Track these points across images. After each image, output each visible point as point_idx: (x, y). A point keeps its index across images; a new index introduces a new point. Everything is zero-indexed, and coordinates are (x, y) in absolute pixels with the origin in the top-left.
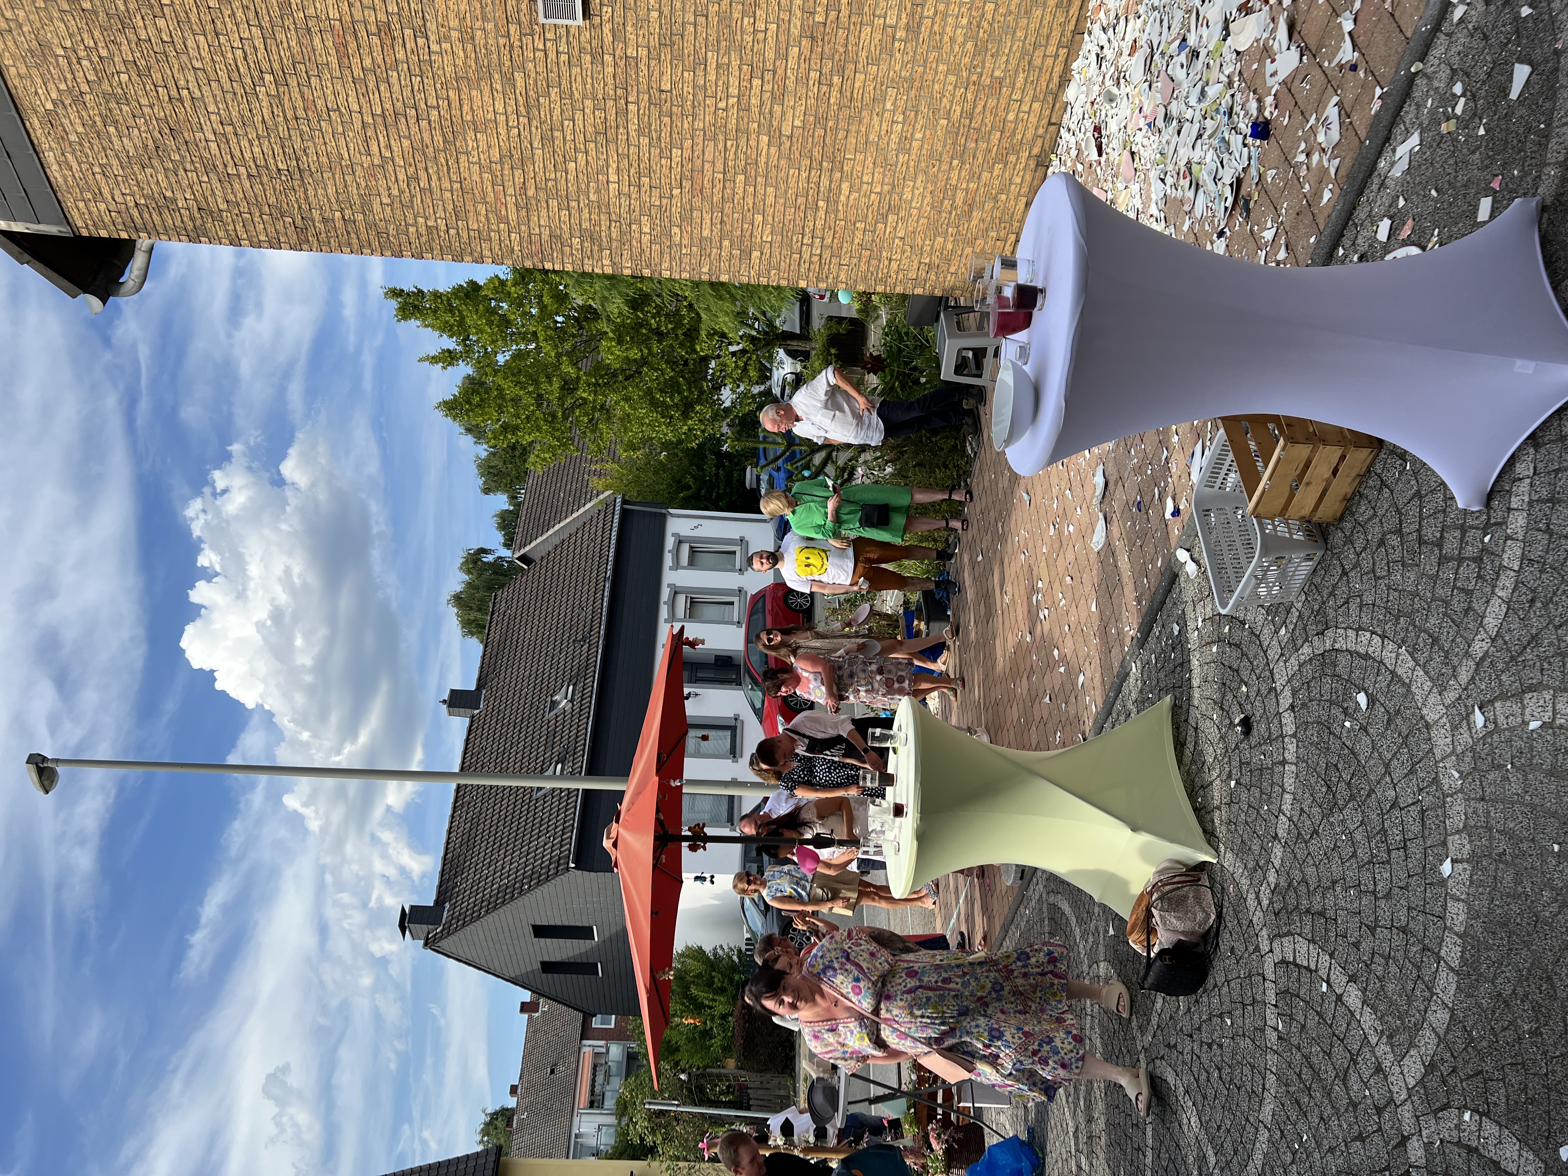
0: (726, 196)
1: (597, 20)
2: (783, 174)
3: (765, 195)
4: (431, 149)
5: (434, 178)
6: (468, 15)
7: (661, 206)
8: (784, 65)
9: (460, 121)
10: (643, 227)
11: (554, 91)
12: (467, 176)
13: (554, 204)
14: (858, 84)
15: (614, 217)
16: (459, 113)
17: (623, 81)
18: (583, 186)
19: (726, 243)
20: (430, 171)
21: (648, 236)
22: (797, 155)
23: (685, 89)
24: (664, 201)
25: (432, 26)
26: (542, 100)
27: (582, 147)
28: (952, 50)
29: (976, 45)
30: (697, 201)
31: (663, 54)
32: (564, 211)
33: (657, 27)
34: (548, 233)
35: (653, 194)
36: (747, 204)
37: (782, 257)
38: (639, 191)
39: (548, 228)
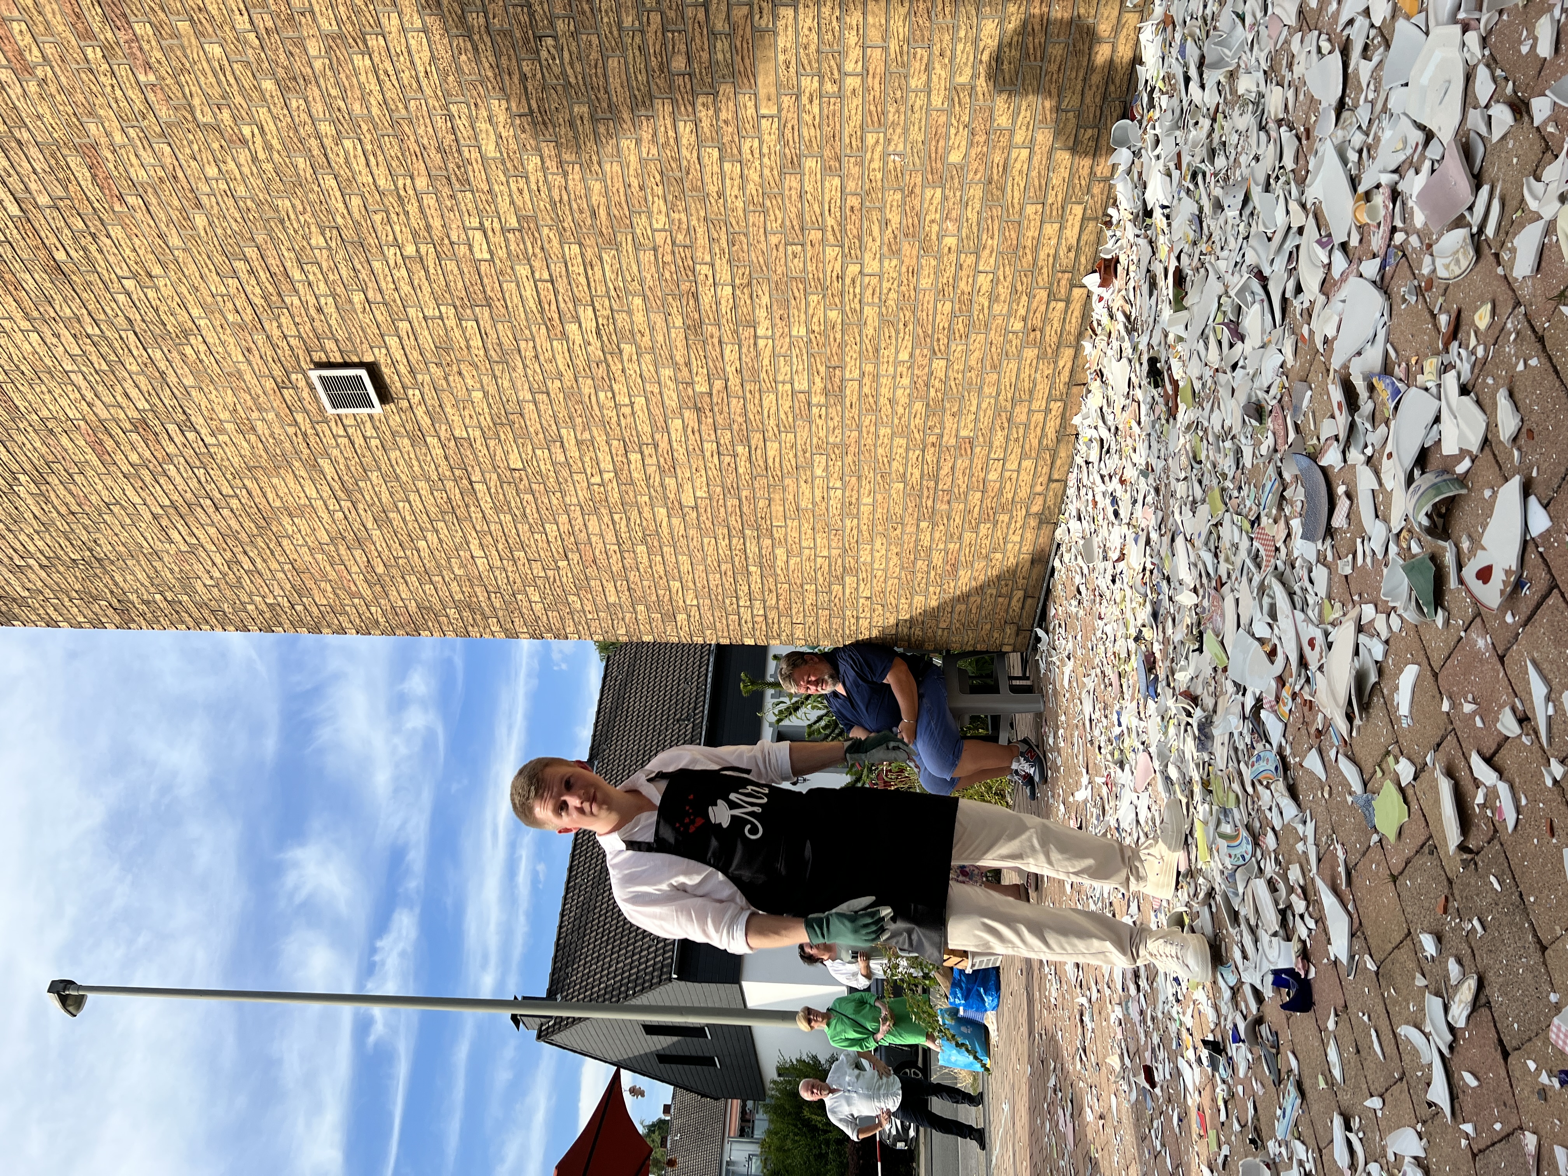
0: (627, 565)
1: (404, 404)
2: (695, 543)
3: (677, 563)
4: (244, 534)
6: (238, 406)
7: (548, 578)
8: (666, 438)
9: (268, 508)
10: (531, 596)
13: (412, 579)
14: (771, 454)
16: (264, 500)
17: (459, 461)
18: (442, 562)
19: (640, 608)
20: (251, 555)
21: (540, 605)
22: (709, 524)
23: (543, 467)
24: (550, 573)
25: (198, 420)
26: (361, 484)
27: (429, 526)
28: (894, 412)
29: (928, 405)
30: (591, 571)
31: (502, 434)
32: (427, 586)
33: (485, 407)
34: (414, 605)
35: (534, 566)
36: (657, 572)
37: (717, 619)
38: (515, 564)
39: (413, 601)
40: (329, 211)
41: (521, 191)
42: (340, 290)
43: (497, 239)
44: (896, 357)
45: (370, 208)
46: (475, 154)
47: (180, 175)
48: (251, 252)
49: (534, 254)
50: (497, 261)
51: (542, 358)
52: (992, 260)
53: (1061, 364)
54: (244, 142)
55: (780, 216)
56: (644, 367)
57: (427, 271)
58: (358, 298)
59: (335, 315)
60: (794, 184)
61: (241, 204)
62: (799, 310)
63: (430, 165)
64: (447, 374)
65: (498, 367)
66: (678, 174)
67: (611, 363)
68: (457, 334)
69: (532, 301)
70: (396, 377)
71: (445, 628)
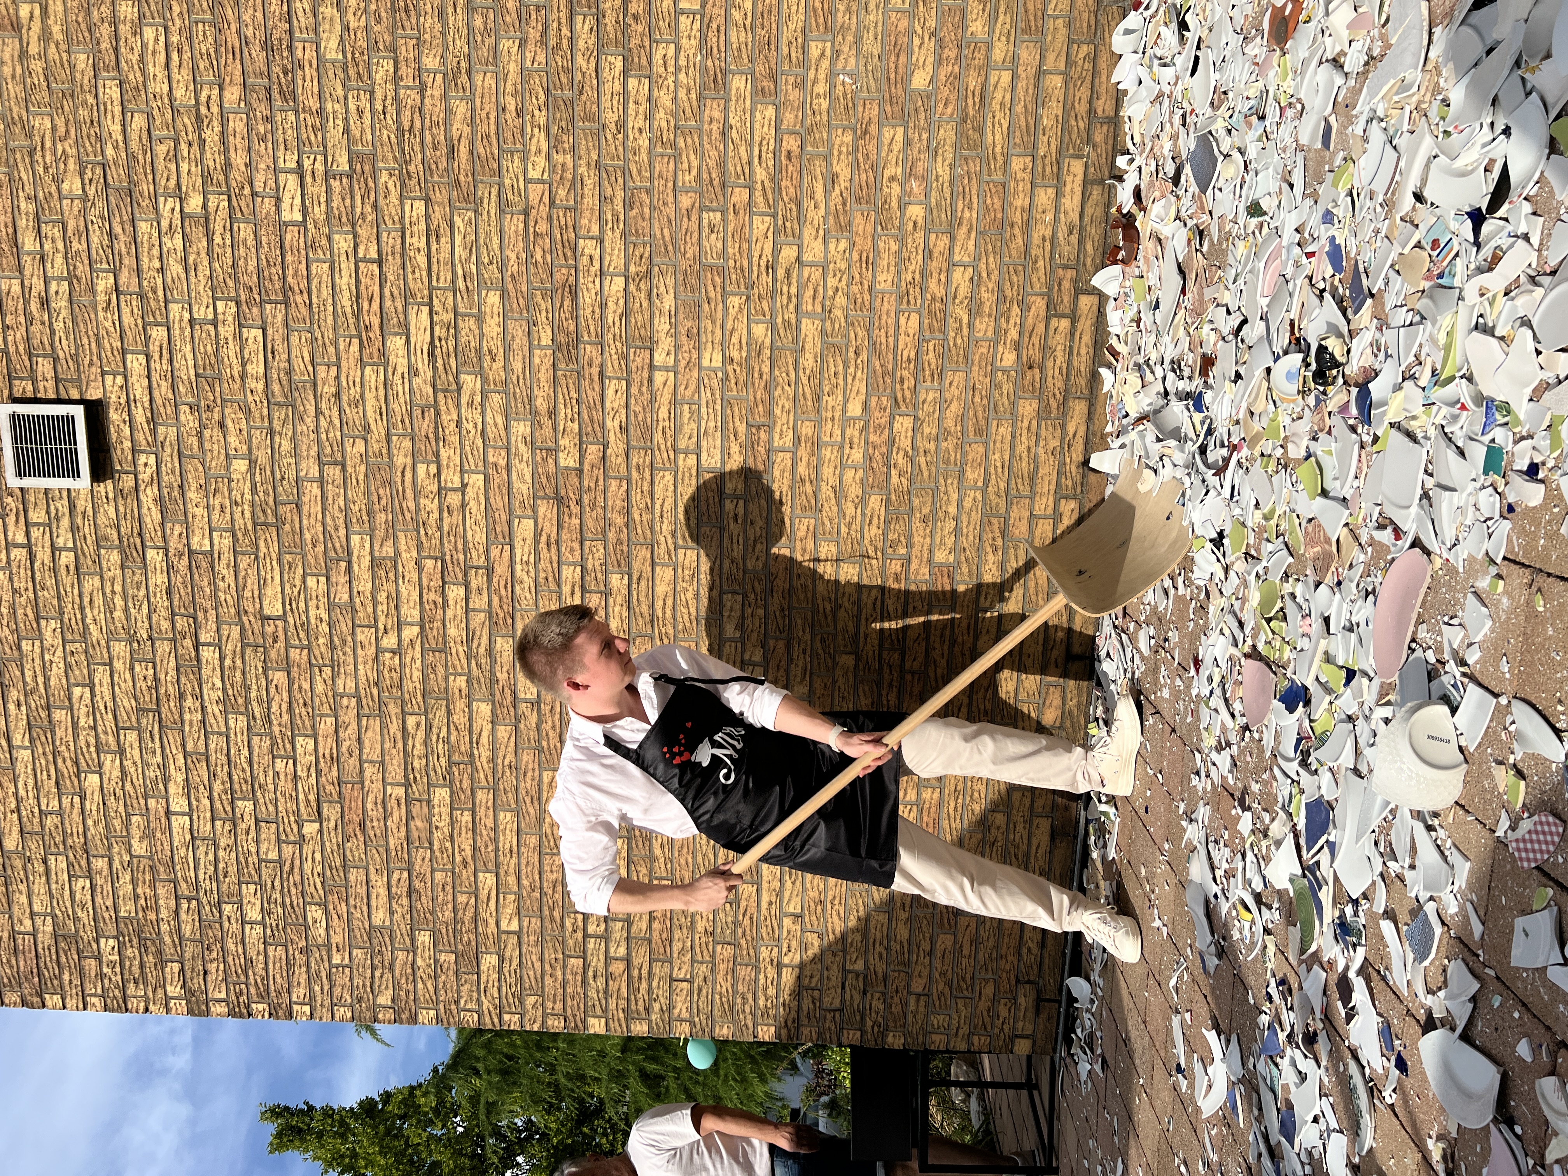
0: (415, 834)
1: (128, 482)
2: (528, 783)
3: (495, 829)
7: (280, 861)
8: (506, 555)
10: (247, 908)
11: (50, 627)
13: (58, 864)
14: (661, 589)
15: (184, 889)
17: (187, 600)
18: (117, 823)
19: (424, 938)
21: (259, 929)
23: (312, 613)
24: (288, 850)
26: (26, 646)
27: (111, 739)
28: (841, 513)
29: (888, 500)
30: (355, 848)
31: (262, 544)
32: (81, 882)
33: (247, 490)
34: (49, 929)
35: (263, 836)
36: (461, 850)
37: (547, 967)
38: (234, 831)
39: (49, 919)
40: (99, 138)
41: (360, 113)
42: (82, 269)
43: (316, 189)
44: (844, 411)
45: (156, 133)
46: (310, 54)
49: (363, 216)
50: (311, 226)
51: (344, 398)
52: (972, 243)
53: (1071, 428)
54: (16, 27)
55: (695, 163)
56: (489, 419)
57: (210, 240)
58: (104, 283)
59: (64, 313)
60: (716, 114)
62: (714, 322)
63: (249, 68)
64: (203, 426)
65: (279, 414)
66: (568, 93)
67: (443, 408)
68: (231, 351)
69: (346, 294)
70: (127, 431)
71: (89, 989)
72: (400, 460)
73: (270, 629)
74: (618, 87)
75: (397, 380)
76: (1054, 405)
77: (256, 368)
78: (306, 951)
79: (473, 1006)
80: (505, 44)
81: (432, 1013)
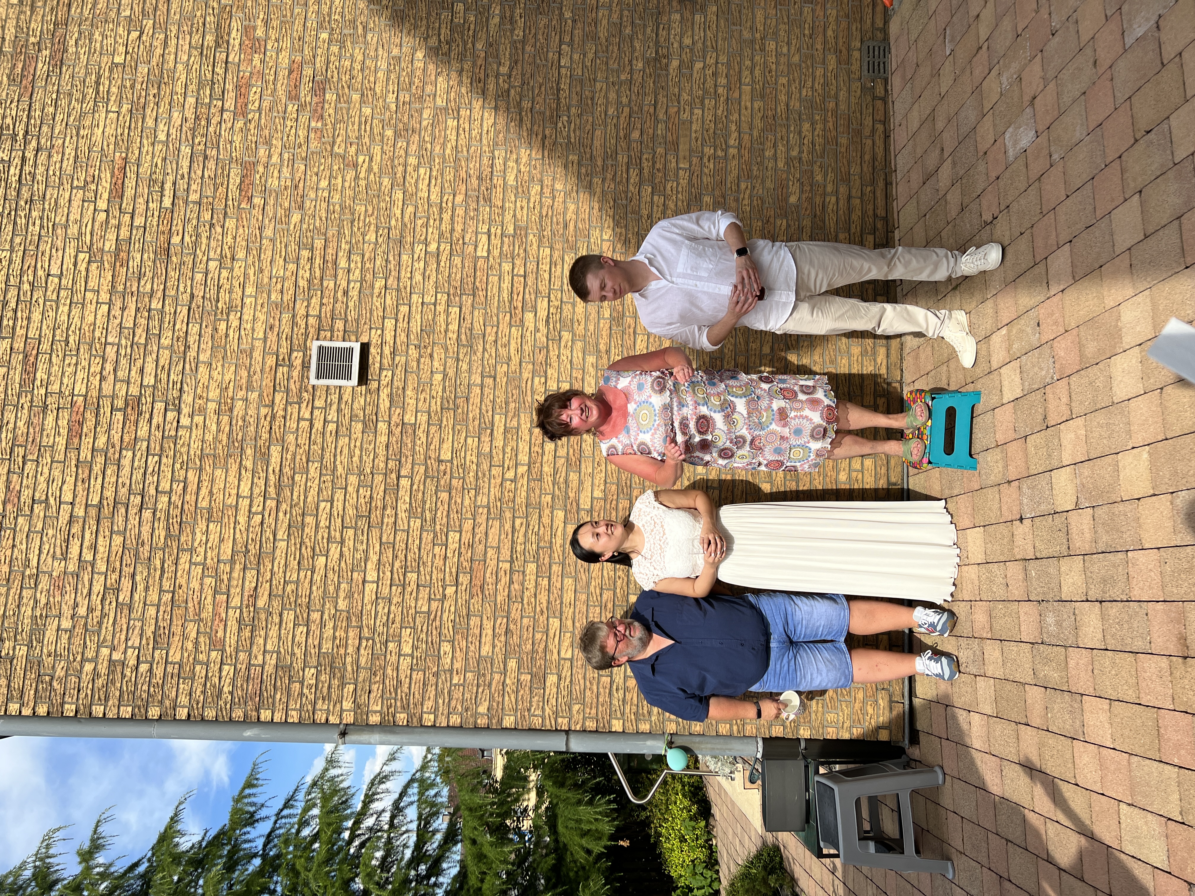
0: (513, 594)
1: (374, 385)
3: (562, 589)
4: (147, 548)
5: (140, 587)
6: (232, 384)
9: (193, 509)
10: (403, 645)
11: (313, 468)
12: (184, 582)
13: (289, 616)
15: (366, 633)
16: (194, 498)
17: (397, 451)
18: (331, 588)
19: (512, 664)
20: (138, 578)
21: (409, 659)
23: (468, 458)
24: (434, 605)
25: (188, 398)
26: (297, 477)
27: (338, 535)
30: (476, 603)
31: (444, 419)
32: (301, 628)
33: (440, 390)
34: (274, 662)
35: (420, 596)
36: (541, 603)
37: (588, 683)
38: (403, 593)
39: (275, 655)
40: (389, 216)
41: (522, 208)
42: (369, 277)
43: (496, 242)
44: (761, 350)
45: (418, 215)
46: (501, 182)
47: (301, 185)
48: (319, 243)
49: (518, 255)
50: (491, 259)
54: (355, 166)
56: (575, 355)
57: (438, 264)
58: (379, 284)
59: (356, 298)
61: (331, 207)
63: (469, 187)
64: (420, 356)
65: (463, 351)
66: (624, 202)
67: (551, 348)
68: (442, 318)
69: (506, 291)
70: (378, 358)
71: (292, 705)
72: (526, 375)
73: (442, 468)
74: (649, 199)
75: (528, 334)
76: (869, 349)
77: (454, 327)
78: (437, 675)
79: (539, 712)
80: (595, 180)
81: (512, 718)
